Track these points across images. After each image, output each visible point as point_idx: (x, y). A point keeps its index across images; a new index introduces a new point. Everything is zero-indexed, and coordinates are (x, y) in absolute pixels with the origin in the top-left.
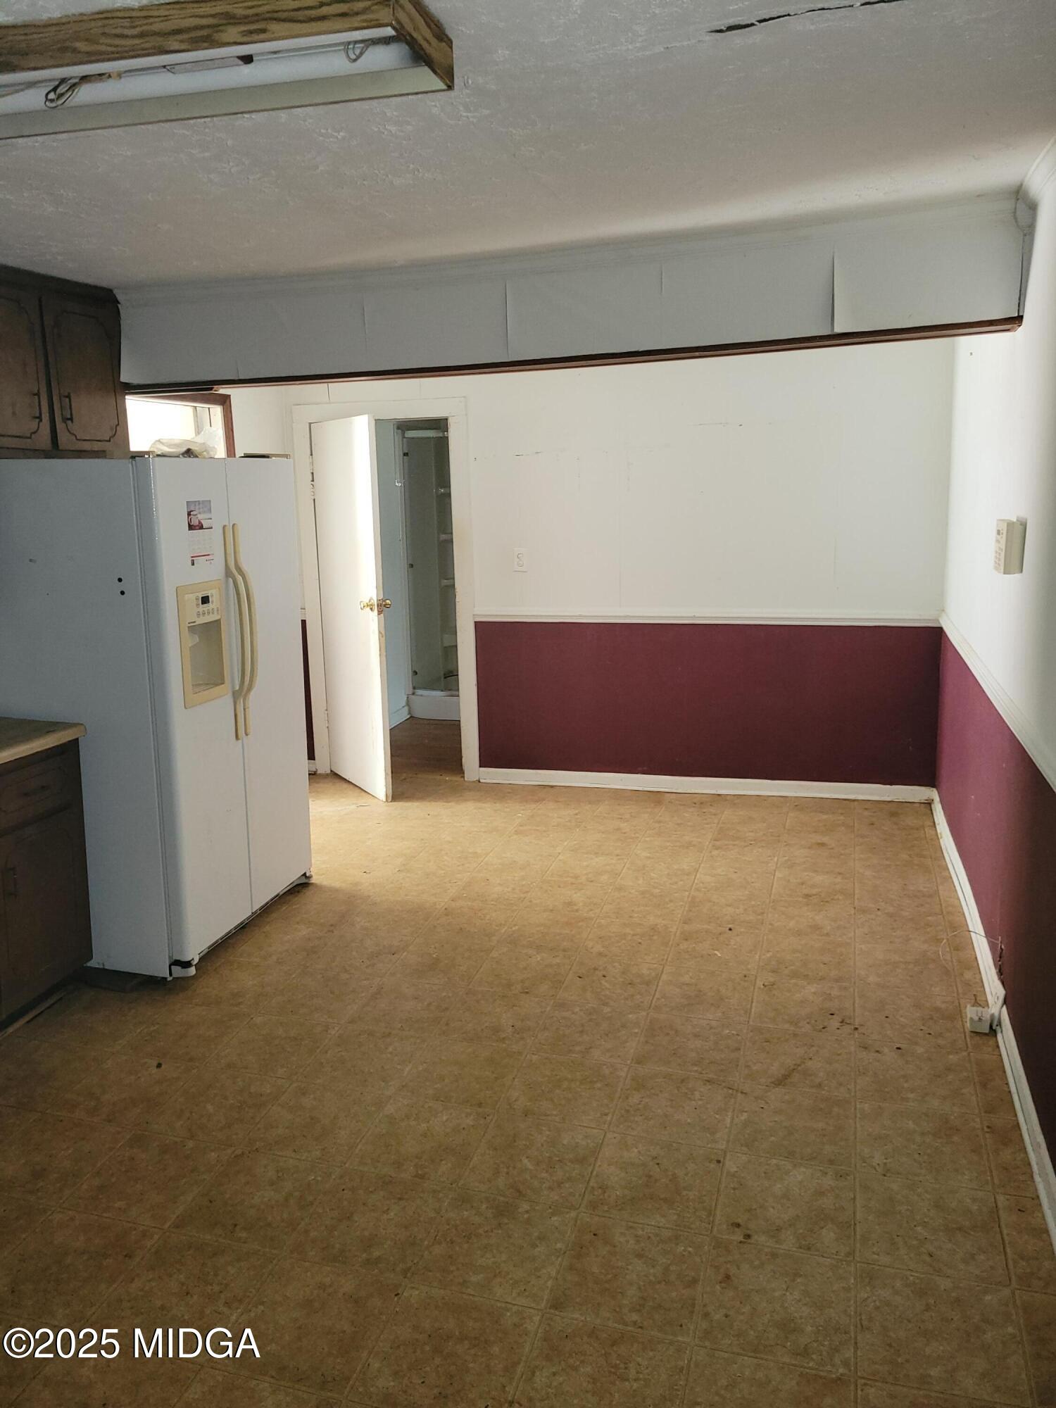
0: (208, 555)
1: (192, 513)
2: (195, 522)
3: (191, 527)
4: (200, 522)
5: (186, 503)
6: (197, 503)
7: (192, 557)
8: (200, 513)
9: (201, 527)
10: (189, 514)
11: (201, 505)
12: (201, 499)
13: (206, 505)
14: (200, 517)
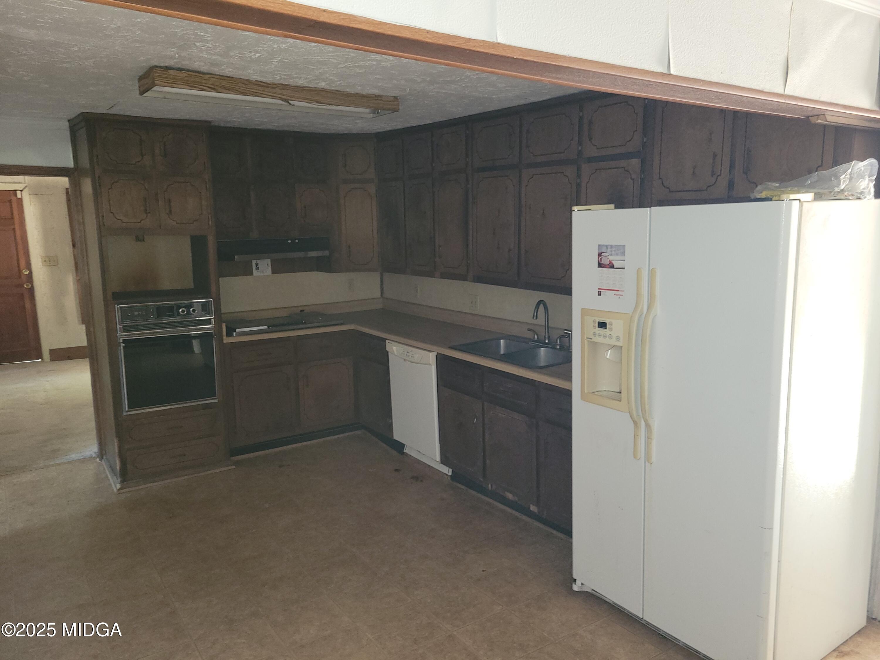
0: (618, 291)
1: (603, 254)
2: (605, 261)
3: (600, 265)
4: (611, 262)
5: (597, 246)
6: (609, 247)
7: (599, 289)
8: (611, 255)
9: (612, 266)
10: (600, 255)
11: (614, 249)
12: (614, 243)
13: (621, 249)
14: (611, 258)
